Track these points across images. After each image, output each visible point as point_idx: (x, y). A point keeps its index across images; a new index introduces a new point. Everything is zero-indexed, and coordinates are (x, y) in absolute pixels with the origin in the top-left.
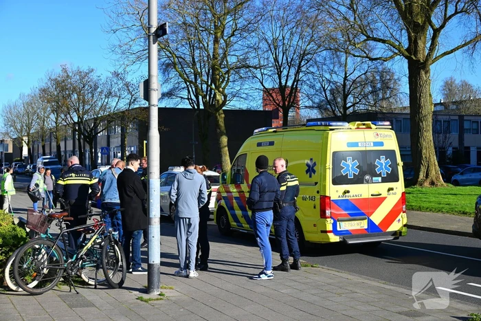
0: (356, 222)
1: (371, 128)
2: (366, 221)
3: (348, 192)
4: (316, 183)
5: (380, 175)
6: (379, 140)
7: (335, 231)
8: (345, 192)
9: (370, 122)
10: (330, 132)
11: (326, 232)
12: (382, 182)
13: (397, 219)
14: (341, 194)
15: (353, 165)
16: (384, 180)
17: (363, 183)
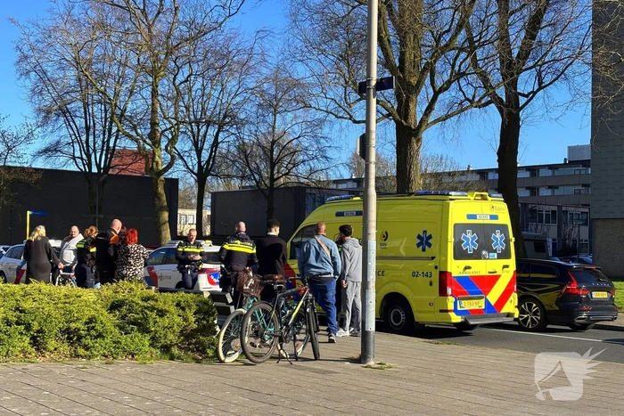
0: (474, 301)
1: (487, 200)
2: (483, 301)
3: (469, 268)
4: (433, 258)
5: (495, 251)
6: (493, 213)
7: (455, 311)
8: (466, 268)
9: (487, 194)
10: (451, 202)
11: (447, 311)
12: (498, 258)
13: (509, 300)
14: (462, 271)
15: (473, 239)
16: (500, 257)
17: (481, 259)
